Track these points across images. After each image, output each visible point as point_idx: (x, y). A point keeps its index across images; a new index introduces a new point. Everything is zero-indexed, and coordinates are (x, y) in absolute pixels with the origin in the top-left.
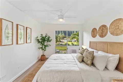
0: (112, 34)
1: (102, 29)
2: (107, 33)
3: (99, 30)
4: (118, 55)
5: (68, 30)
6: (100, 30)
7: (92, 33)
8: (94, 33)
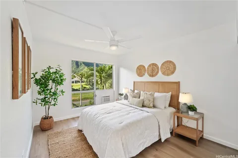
0: (164, 73)
1: (153, 68)
2: (158, 72)
3: (148, 69)
4: (171, 93)
5: (97, 62)
6: (150, 68)
7: (137, 71)
8: (140, 71)
